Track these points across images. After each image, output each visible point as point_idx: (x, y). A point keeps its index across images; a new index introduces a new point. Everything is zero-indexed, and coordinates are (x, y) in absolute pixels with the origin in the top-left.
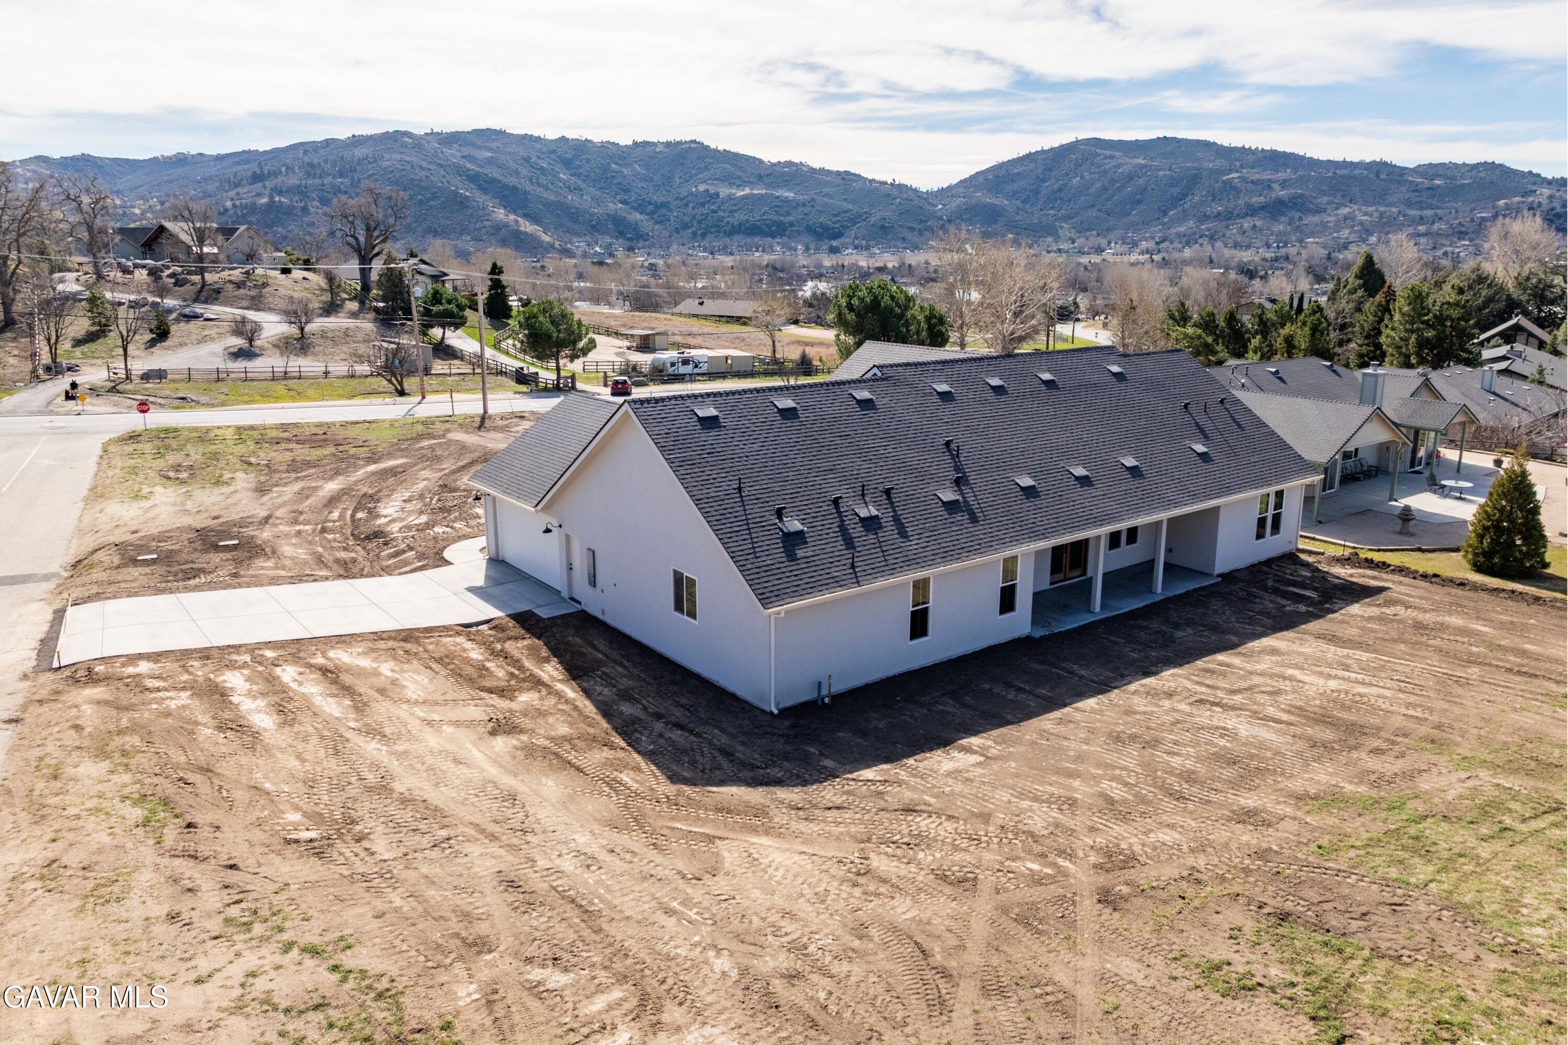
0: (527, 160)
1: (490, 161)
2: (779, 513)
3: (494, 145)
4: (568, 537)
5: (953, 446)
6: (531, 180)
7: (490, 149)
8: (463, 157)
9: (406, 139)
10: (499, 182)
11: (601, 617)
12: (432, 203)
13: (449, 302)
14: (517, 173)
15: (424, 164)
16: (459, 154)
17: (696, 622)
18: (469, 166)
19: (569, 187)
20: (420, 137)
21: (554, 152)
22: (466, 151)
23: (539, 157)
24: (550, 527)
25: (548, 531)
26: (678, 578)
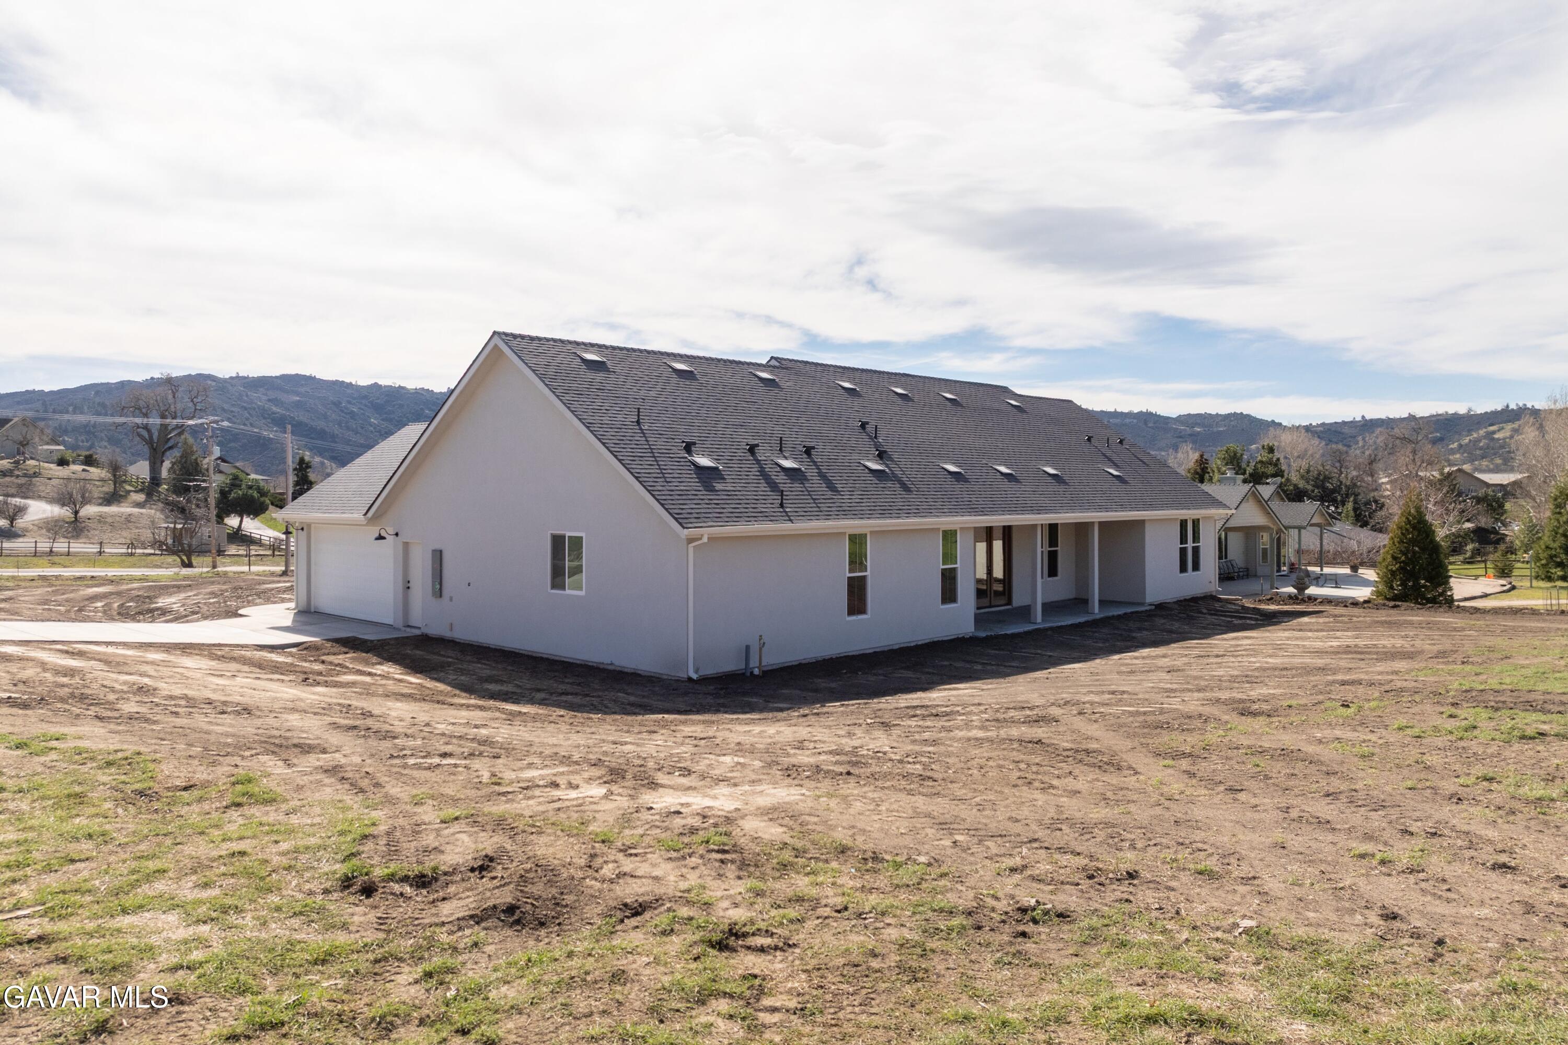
0: (337, 404)
1: (298, 405)
2: (688, 448)
3: (302, 390)
4: (406, 545)
5: (869, 428)
6: (340, 424)
7: (298, 394)
8: (269, 400)
9: (209, 382)
10: (306, 425)
11: (448, 634)
12: (232, 444)
13: (250, 487)
14: (325, 417)
15: (226, 406)
16: (265, 398)
17: (582, 593)
18: (274, 409)
19: (379, 431)
20: (225, 381)
21: (365, 397)
22: (272, 394)
23: (349, 402)
24: (383, 534)
25: (381, 538)
26: (558, 541)
